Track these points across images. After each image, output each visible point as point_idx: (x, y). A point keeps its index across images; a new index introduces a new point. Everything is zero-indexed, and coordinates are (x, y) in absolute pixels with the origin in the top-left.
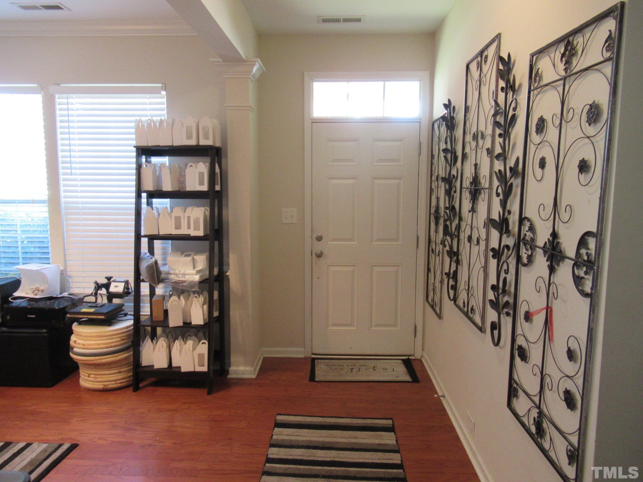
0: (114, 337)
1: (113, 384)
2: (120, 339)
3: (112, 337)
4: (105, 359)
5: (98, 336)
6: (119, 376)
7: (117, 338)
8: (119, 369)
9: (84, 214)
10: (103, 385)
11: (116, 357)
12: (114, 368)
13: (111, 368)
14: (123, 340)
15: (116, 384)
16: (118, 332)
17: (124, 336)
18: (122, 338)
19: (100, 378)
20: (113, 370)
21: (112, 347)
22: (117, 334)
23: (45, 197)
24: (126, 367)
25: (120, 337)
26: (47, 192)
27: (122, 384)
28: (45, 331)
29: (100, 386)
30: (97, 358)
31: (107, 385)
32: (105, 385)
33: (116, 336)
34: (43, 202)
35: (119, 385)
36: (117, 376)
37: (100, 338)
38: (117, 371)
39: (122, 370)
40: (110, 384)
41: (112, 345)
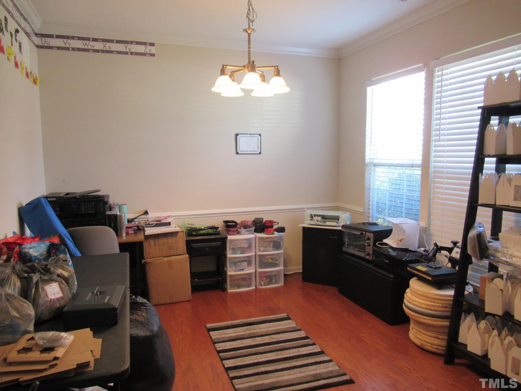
0: (436, 301)
1: (428, 346)
2: (441, 305)
3: (434, 300)
4: (423, 319)
5: (422, 295)
6: (436, 342)
7: (438, 303)
8: (436, 334)
9: (447, 178)
10: (421, 343)
11: (434, 321)
12: (432, 331)
13: (429, 330)
14: (445, 307)
15: (432, 347)
16: (441, 298)
17: (448, 304)
18: (444, 305)
19: (419, 335)
20: (430, 333)
21: (431, 310)
22: (442, 300)
23: (420, 162)
24: (444, 336)
25: (442, 303)
26: (421, 158)
27: (438, 351)
28: (392, 276)
29: (418, 343)
30: (417, 315)
31: (424, 344)
32: (422, 344)
33: (438, 301)
34: (417, 166)
35: (435, 350)
36: (434, 341)
37: (425, 298)
38: (435, 335)
39: (440, 337)
40: (427, 346)
41: (432, 308)
